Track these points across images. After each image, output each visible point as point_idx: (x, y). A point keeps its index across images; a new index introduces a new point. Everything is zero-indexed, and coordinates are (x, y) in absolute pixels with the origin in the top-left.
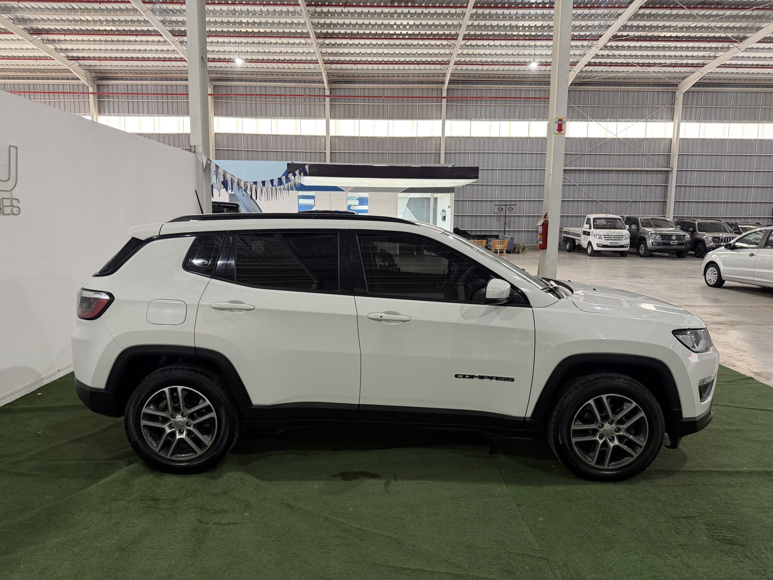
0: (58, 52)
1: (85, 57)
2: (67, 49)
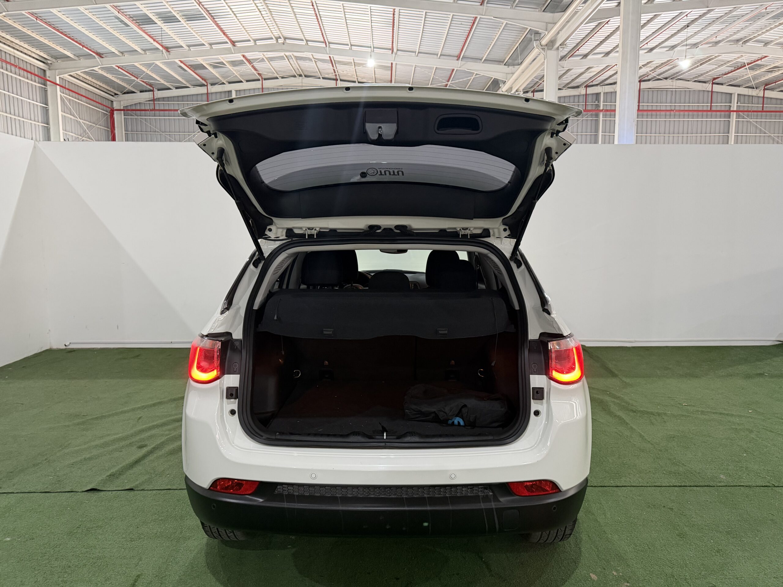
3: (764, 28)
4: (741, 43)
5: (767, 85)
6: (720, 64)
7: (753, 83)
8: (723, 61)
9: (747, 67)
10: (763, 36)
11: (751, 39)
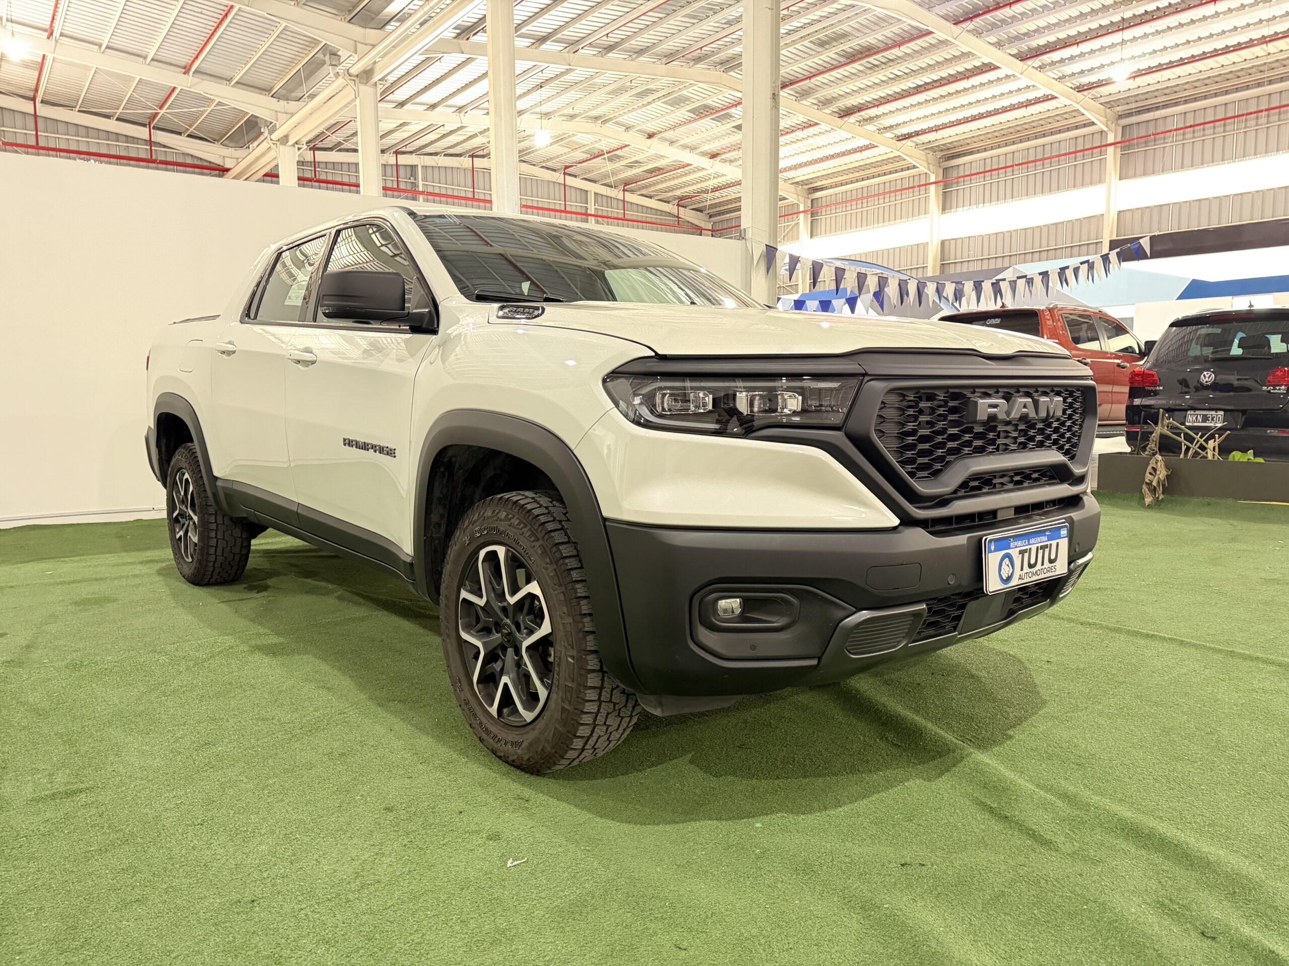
0: (882, 133)
1: (918, 131)
2: (891, 127)
3: (627, 108)
4: (600, 122)
5: (627, 184)
6: (573, 148)
7: (611, 180)
8: (576, 143)
9: (606, 156)
10: (625, 117)
11: (610, 119)
